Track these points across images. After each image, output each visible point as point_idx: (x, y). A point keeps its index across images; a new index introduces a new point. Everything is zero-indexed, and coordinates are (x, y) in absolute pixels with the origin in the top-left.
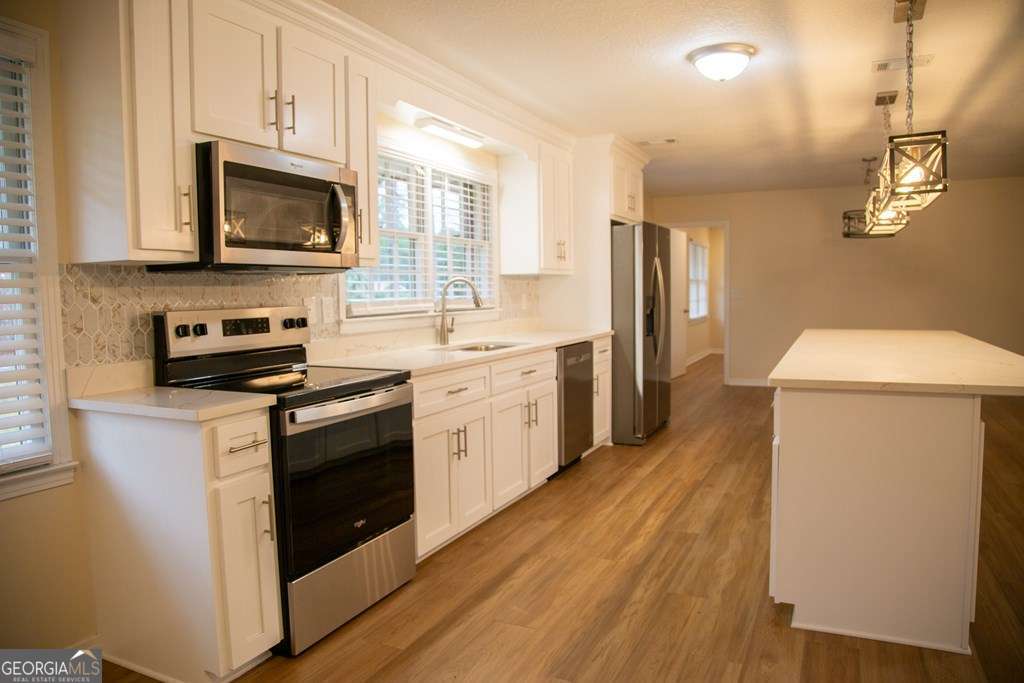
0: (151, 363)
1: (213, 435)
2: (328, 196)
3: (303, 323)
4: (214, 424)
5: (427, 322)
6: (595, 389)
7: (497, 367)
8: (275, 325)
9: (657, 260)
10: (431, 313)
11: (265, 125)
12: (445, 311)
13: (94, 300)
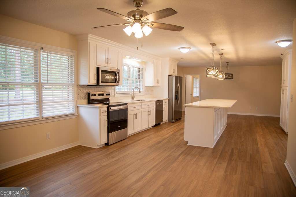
0: (87, 100)
1: (100, 110)
2: (115, 74)
3: (109, 95)
4: (101, 108)
5: (130, 95)
6: (163, 110)
7: (143, 104)
8: (105, 95)
9: (179, 84)
10: (131, 94)
11: (106, 63)
12: (133, 93)
13: (80, 90)
